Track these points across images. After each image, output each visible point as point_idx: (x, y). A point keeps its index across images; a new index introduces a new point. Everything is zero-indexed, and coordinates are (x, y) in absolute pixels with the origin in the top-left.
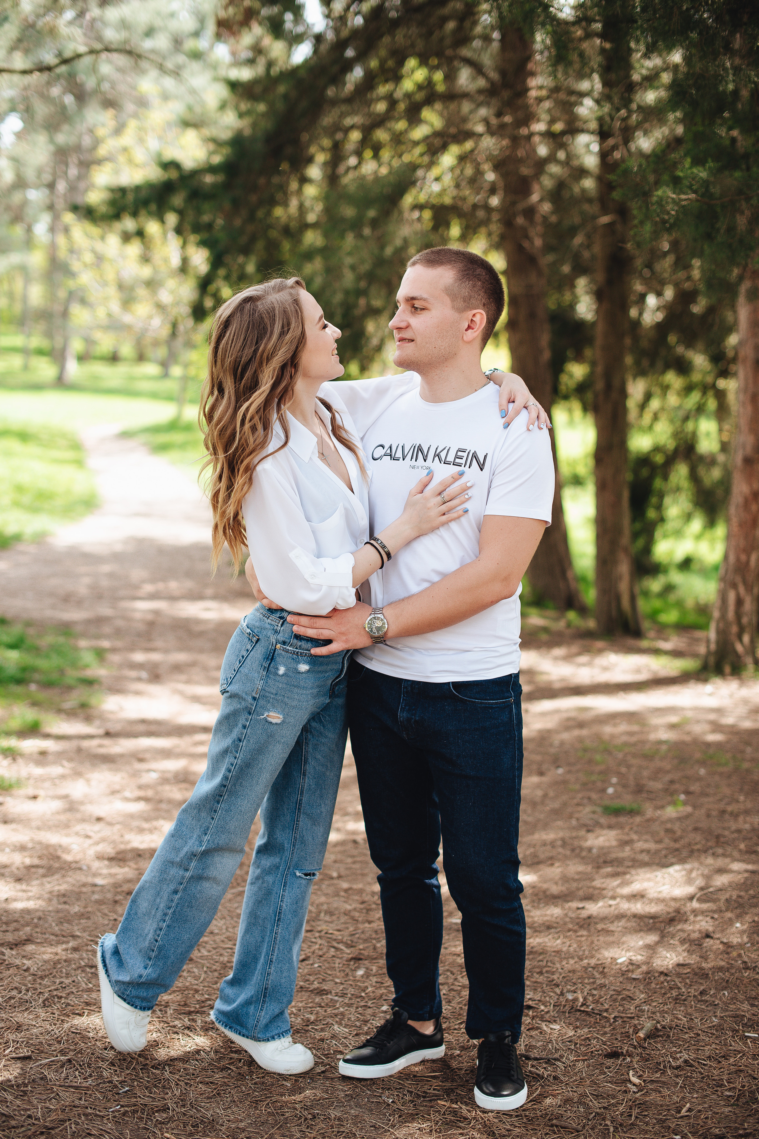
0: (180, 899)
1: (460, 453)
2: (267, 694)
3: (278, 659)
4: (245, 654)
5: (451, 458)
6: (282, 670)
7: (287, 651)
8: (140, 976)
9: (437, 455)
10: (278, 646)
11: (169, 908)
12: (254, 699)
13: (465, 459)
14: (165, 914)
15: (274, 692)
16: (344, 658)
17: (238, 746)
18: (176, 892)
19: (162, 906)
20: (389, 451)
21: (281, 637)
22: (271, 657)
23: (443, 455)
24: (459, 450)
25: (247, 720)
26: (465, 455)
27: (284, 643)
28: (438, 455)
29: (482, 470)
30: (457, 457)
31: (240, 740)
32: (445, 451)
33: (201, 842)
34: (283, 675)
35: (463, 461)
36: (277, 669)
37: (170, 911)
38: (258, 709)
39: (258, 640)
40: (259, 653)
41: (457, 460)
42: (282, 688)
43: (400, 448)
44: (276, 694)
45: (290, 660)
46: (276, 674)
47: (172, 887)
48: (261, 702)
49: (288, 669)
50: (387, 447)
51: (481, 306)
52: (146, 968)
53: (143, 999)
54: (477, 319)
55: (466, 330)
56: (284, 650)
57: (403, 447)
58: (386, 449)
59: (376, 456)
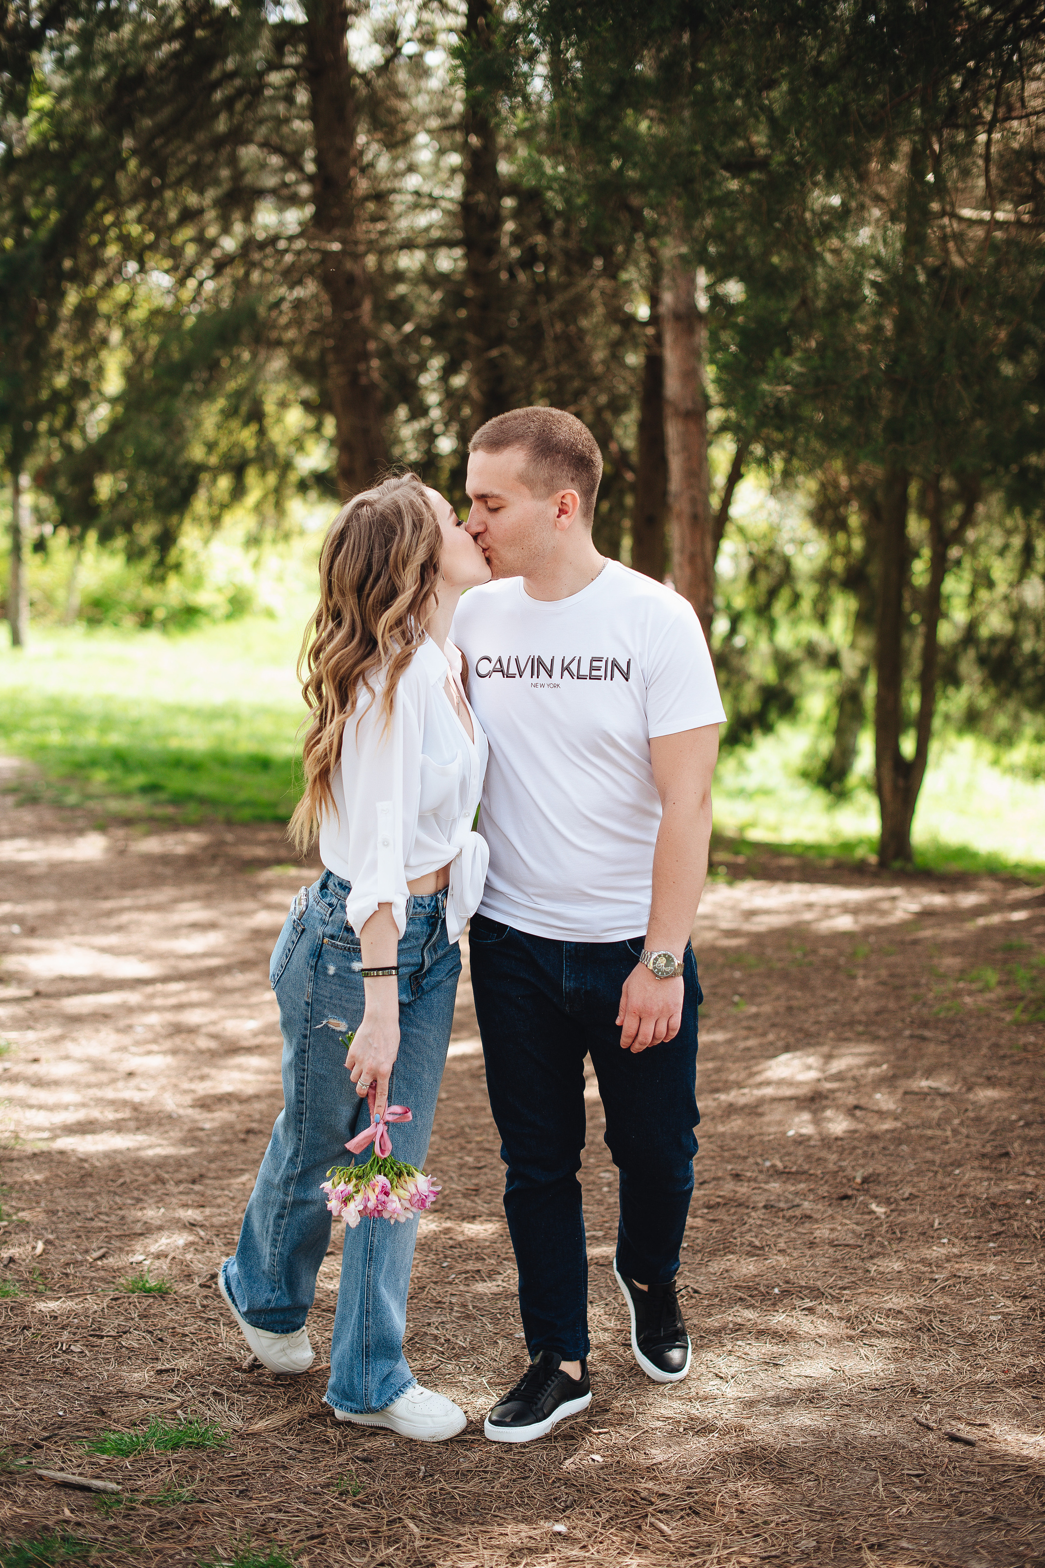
0: (288, 1224)
1: (595, 664)
2: (321, 998)
3: (326, 956)
4: (291, 947)
5: (585, 670)
6: (332, 970)
7: (336, 947)
8: (269, 1301)
9: (565, 669)
10: (326, 940)
11: (278, 1234)
12: (307, 1004)
13: (603, 669)
14: (275, 1240)
15: (328, 995)
16: (423, 950)
17: (304, 1057)
18: (281, 1216)
19: (271, 1229)
20: (498, 666)
21: (329, 930)
22: (318, 953)
23: (574, 667)
24: (593, 660)
25: (306, 1029)
26: (602, 664)
27: (332, 937)
28: (567, 669)
29: (628, 681)
30: (592, 668)
31: (304, 1052)
32: (576, 662)
33: (294, 1164)
34: (333, 976)
35: (602, 673)
36: (326, 968)
38: (315, 1015)
39: (304, 930)
40: (304, 948)
41: (594, 673)
43: (513, 662)
44: (331, 998)
45: (340, 958)
46: (326, 974)
47: (276, 1211)
48: (317, 1007)
49: (338, 968)
50: (494, 660)
51: (569, 484)
52: (273, 1291)
53: (283, 1323)
54: (568, 500)
55: (559, 516)
56: (333, 945)
57: (517, 660)
58: (494, 662)
59: (482, 672)
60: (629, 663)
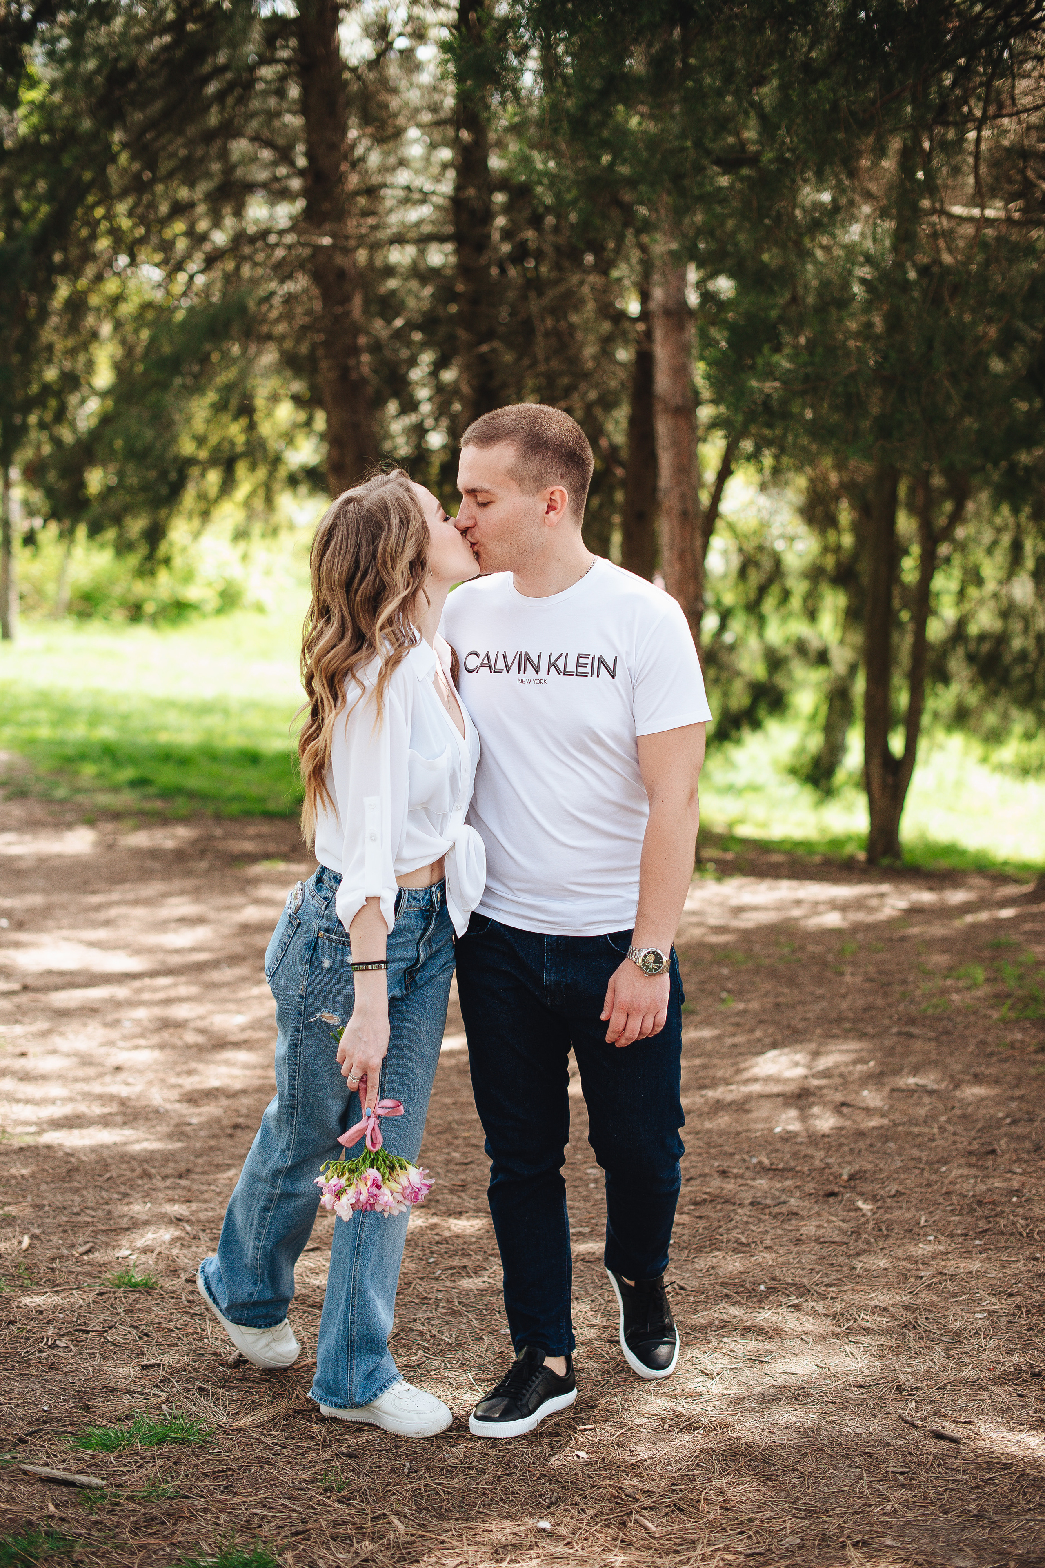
1: (582, 660)
2: (315, 991)
3: (321, 950)
4: (287, 941)
5: (571, 667)
6: (326, 963)
7: (331, 940)
9: (552, 665)
10: (321, 933)
12: (301, 997)
13: (589, 666)
15: (322, 988)
16: (418, 944)
17: (298, 1052)
20: (486, 661)
21: (324, 924)
22: (313, 947)
23: (560, 664)
24: (580, 657)
25: (299, 1022)
26: (589, 661)
27: (327, 931)
28: (554, 665)
29: (613, 677)
30: (579, 665)
31: (296, 1046)
32: (563, 659)
33: (285, 1158)
34: (328, 969)
35: (588, 670)
36: (321, 962)
38: (308, 1008)
39: (299, 924)
40: (300, 942)
41: (581, 670)
42: (330, 984)
43: (501, 658)
44: (325, 992)
45: (335, 951)
46: (320, 967)
47: (262, 1204)
48: (310, 1000)
49: (334, 962)
50: (482, 655)
51: (558, 480)
54: (557, 497)
55: (547, 512)
56: (328, 939)
57: (504, 656)
58: (481, 657)
59: (470, 667)
60: (615, 661)
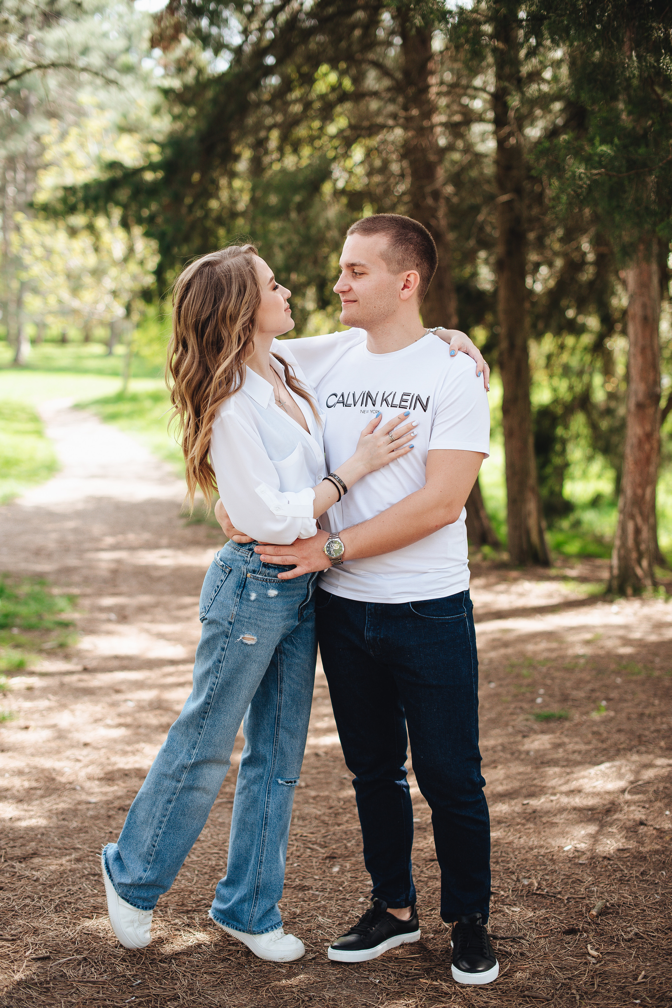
0: (174, 807)
1: (405, 397)
2: (241, 618)
3: (249, 587)
4: (220, 584)
5: (397, 402)
6: (253, 596)
7: (257, 579)
8: (141, 879)
9: (385, 400)
10: (249, 575)
11: (164, 816)
12: (230, 623)
13: (409, 402)
14: (161, 822)
15: (248, 616)
17: (218, 666)
18: (169, 801)
19: (158, 814)
20: (341, 399)
21: (251, 567)
22: (243, 585)
23: (390, 399)
24: (404, 394)
25: (225, 643)
26: (409, 398)
27: (254, 572)
28: (386, 400)
29: (425, 411)
30: (402, 400)
31: (220, 662)
32: (392, 395)
33: (190, 755)
34: (254, 601)
35: (408, 404)
36: (249, 595)
37: (165, 819)
38: (234, 632)
39: (231, 571)
40: (232, 582)
41: (403, 403)
42: (254, 613)
43: (351, 396)
44: (250, 618)
45: (260, 587)
46: (249, 600)
47: (166, 797)
48: (237, 626)
49: (259, 595)
50: (339, 395)
51: (415, 267)
52: (145, 871)
53: (144, 899)
54: (411, 279)
55: (403, 289)
56: (254, 578)
57: (354, 395)
58: (339, 397)
59: (330, 404)
60: (428, 399)
